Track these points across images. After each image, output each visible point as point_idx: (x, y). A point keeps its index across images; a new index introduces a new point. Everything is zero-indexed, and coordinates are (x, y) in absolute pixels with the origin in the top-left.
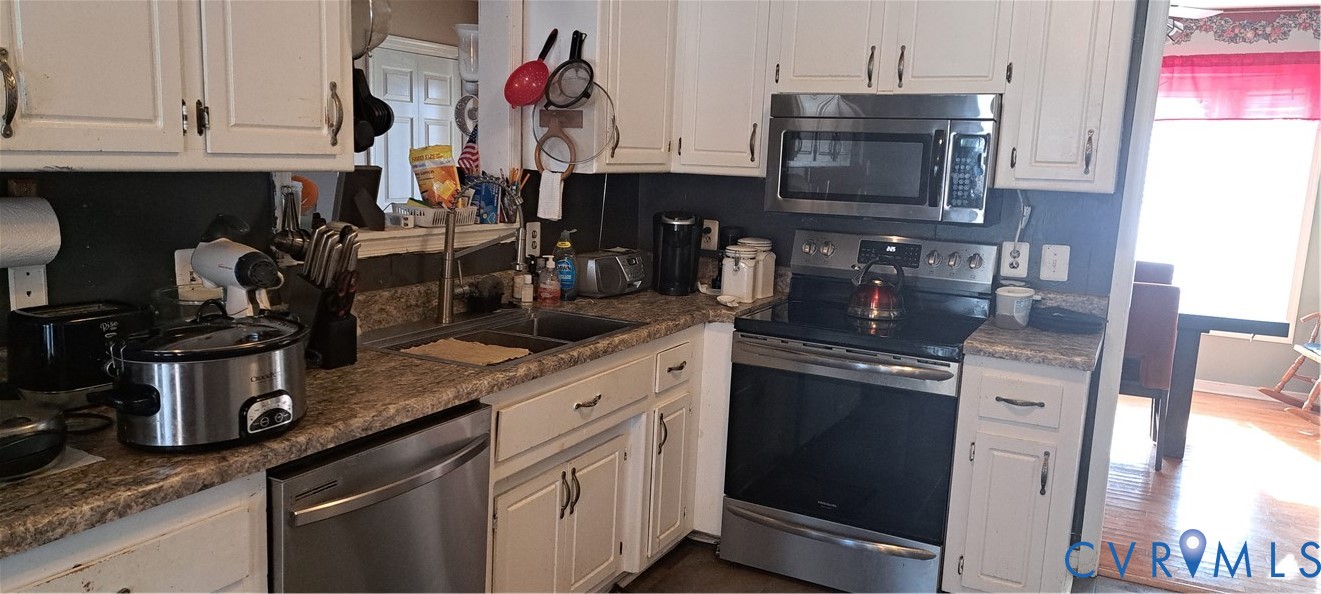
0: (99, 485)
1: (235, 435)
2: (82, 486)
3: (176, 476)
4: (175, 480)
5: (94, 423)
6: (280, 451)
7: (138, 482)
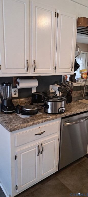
0: (42, 117)
1: (57, 112)
2: (40, 117)
3: (51, 117)
4: (51, 118)
5: (41, 108)
6: (63, 115)
7: (47, 118)
